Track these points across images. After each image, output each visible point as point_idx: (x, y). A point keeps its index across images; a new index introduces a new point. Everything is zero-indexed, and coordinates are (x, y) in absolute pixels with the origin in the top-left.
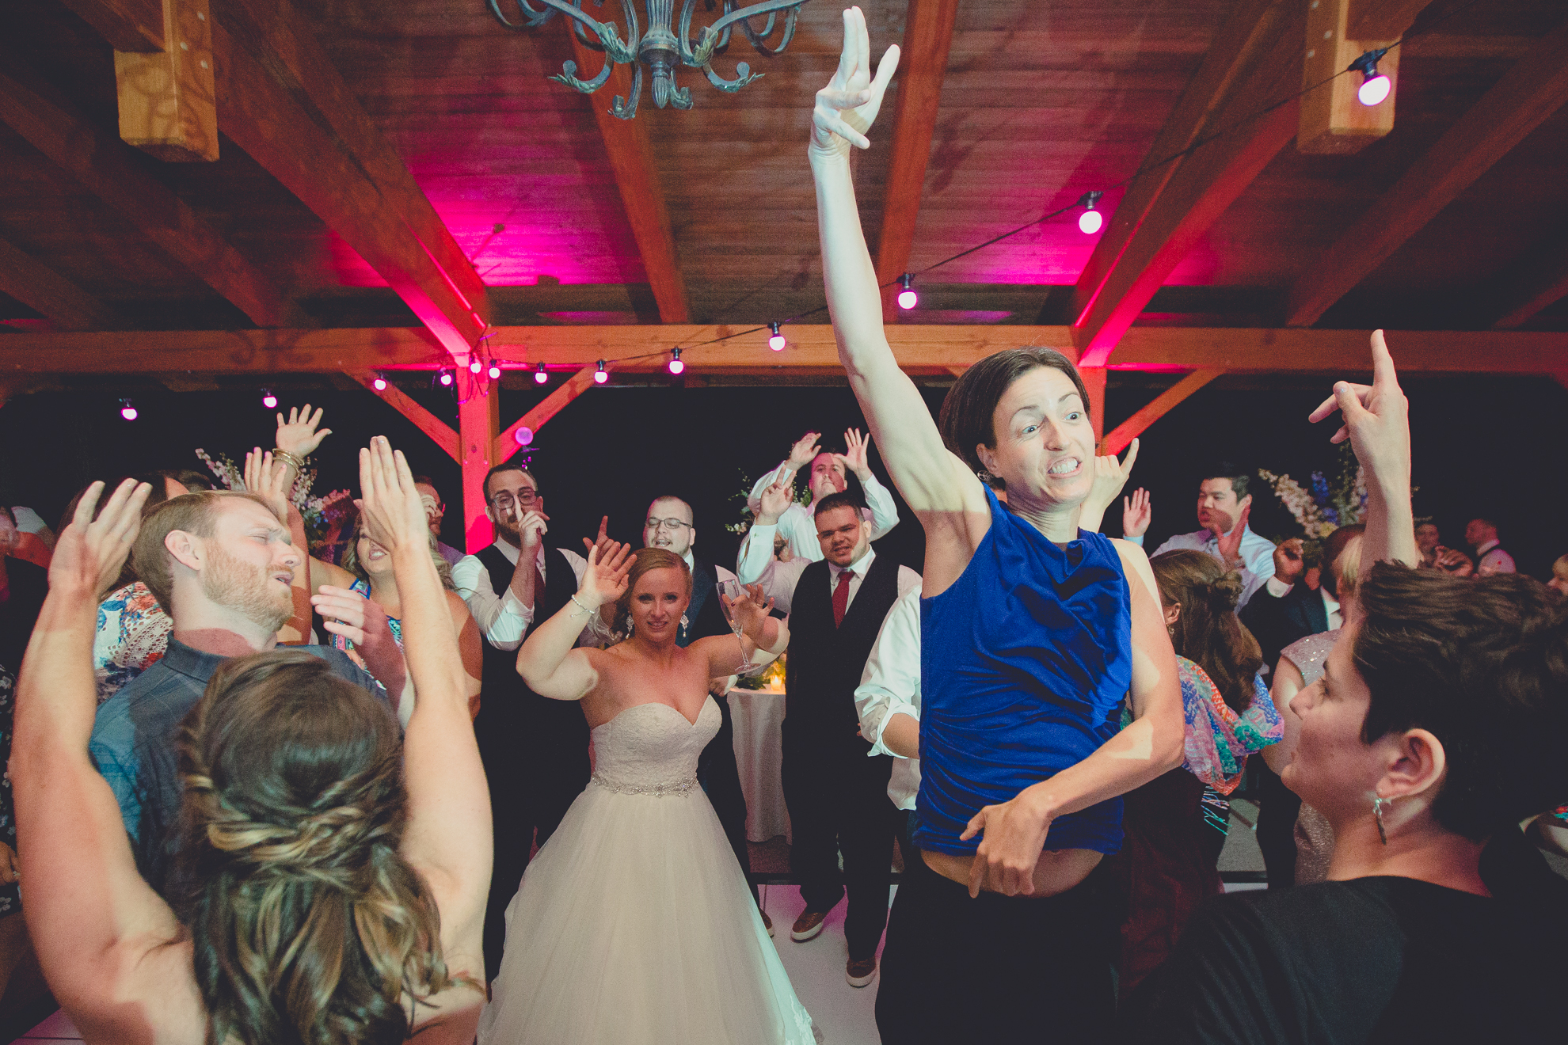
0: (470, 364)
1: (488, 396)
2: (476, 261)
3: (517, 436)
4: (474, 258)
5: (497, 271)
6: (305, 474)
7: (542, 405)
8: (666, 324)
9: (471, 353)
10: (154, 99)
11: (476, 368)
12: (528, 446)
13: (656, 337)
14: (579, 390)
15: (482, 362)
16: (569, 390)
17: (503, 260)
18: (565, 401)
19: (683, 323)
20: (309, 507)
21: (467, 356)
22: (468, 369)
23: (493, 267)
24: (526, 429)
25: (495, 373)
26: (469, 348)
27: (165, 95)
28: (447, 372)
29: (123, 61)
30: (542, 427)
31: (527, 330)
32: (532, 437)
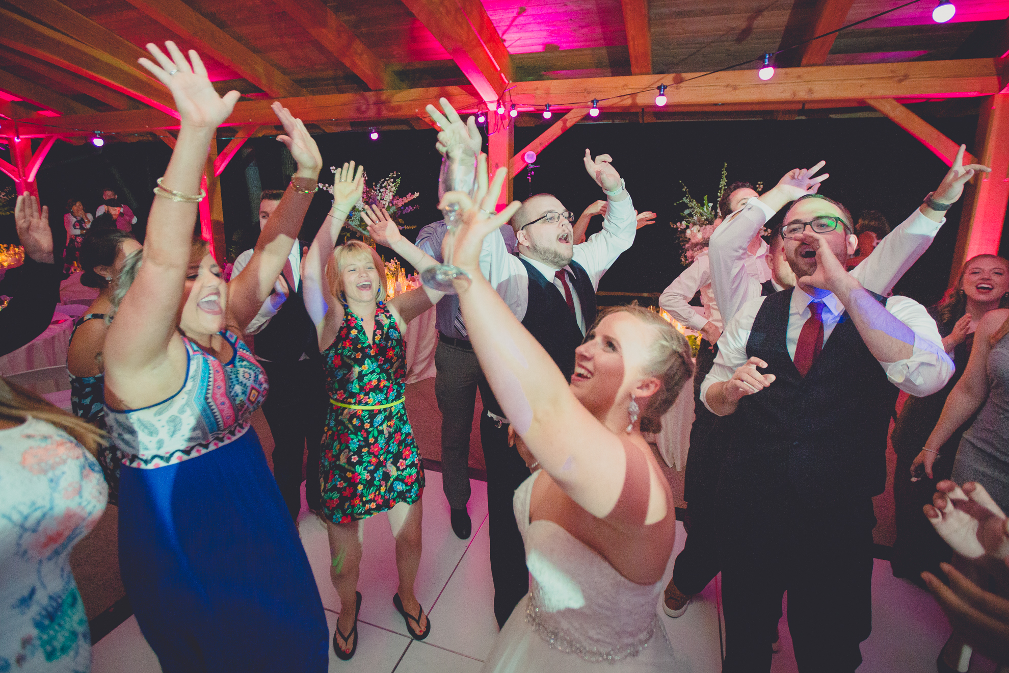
0: (497, 108)
1: (508, 130)
2: (504, 37)
3: (526, 157)
4: (503, 34)
5: (518, 43)
6: (393, 183)
7: (543, 135)
8: (635, 75)
9: (498, 101)
11: (501, 111)
12: (532, 164)
13: (626, 85)
14: (569, 124)
15: (505, 106)
16: (562, 124)
17: (523, 35)
18: (559, 132)
19: (648, 74)
20: (394, 203)
21: (496, 104)
22: (496, 113)
23: (515, 41)
24: (532, 152)
25: (514, 113)
26: (498, 97)
28: (482, 114)
30: (541, 152)
31: (536, 84)
32: (535, 158)
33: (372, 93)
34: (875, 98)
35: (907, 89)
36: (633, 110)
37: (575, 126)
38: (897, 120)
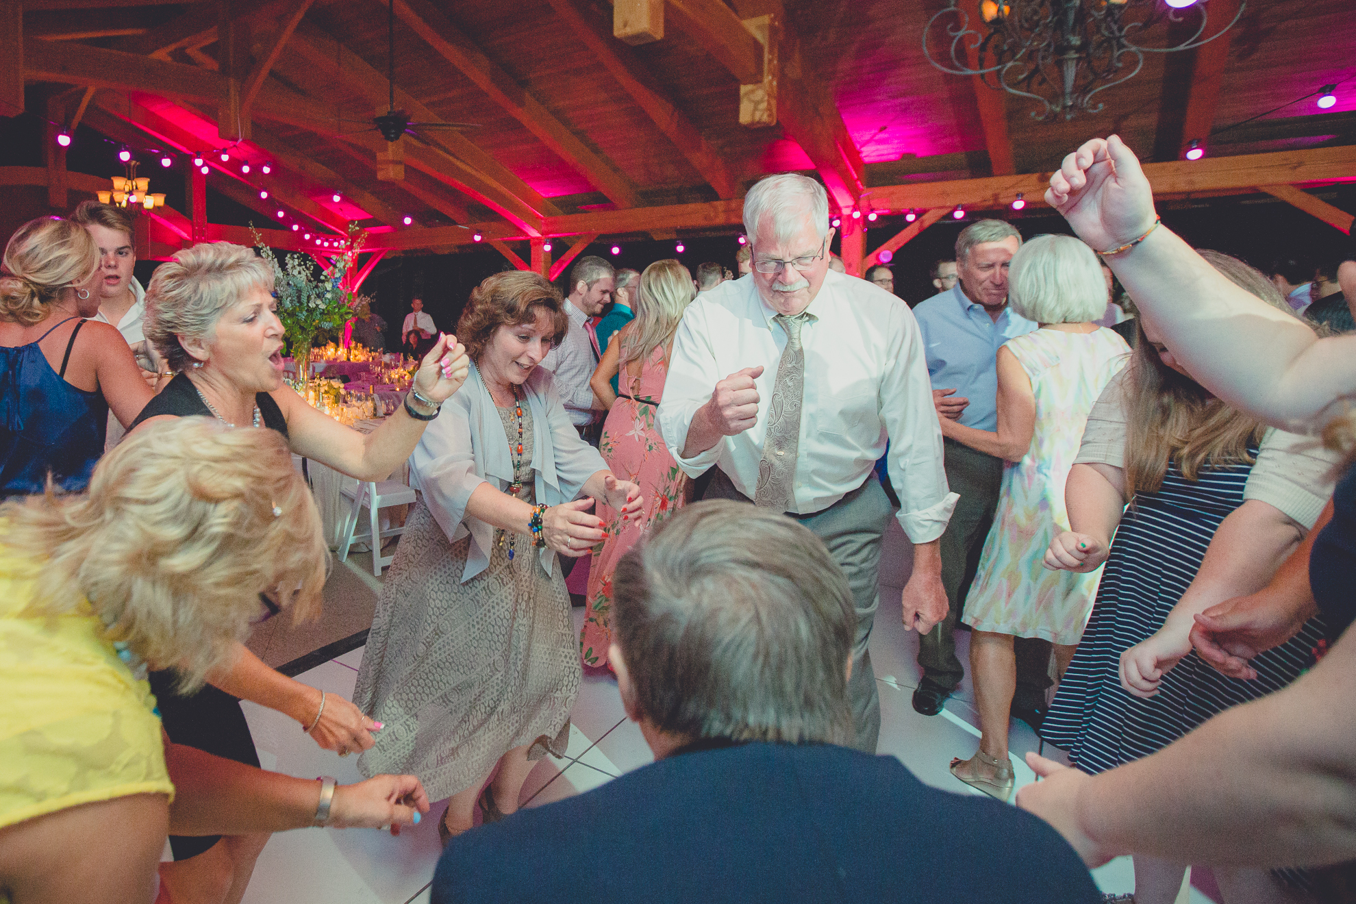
0: (853, 213)
1: (863, 233)
2: (862, 149)
3: (880, 255)
4: (861, 148)
5: (875, 154)
8: (997, 175)
9: (854, 206)
10: (757, 103)
11: (857, 215)
14: (927, 223)
15: (861, 211)
16: (922, 224)
17: (879, 147)
18: (916, 232)
19: (1010, 174)
21: (851, 208)
22: (850, 216)
23: (870, 152)
24: (888, 251)
25: (872, 217)
26: (853, 203)
27: (762, 101)
28: (838, 218)
29: (744, 89)
30: (898, 250)
31: (891, 189)
32: (891, 256)
33: (722, 202)
34: (1270, 185)
35: (1304, 175)
36: (995, 208)
37: (932, 226)
38: (1297, 205)
